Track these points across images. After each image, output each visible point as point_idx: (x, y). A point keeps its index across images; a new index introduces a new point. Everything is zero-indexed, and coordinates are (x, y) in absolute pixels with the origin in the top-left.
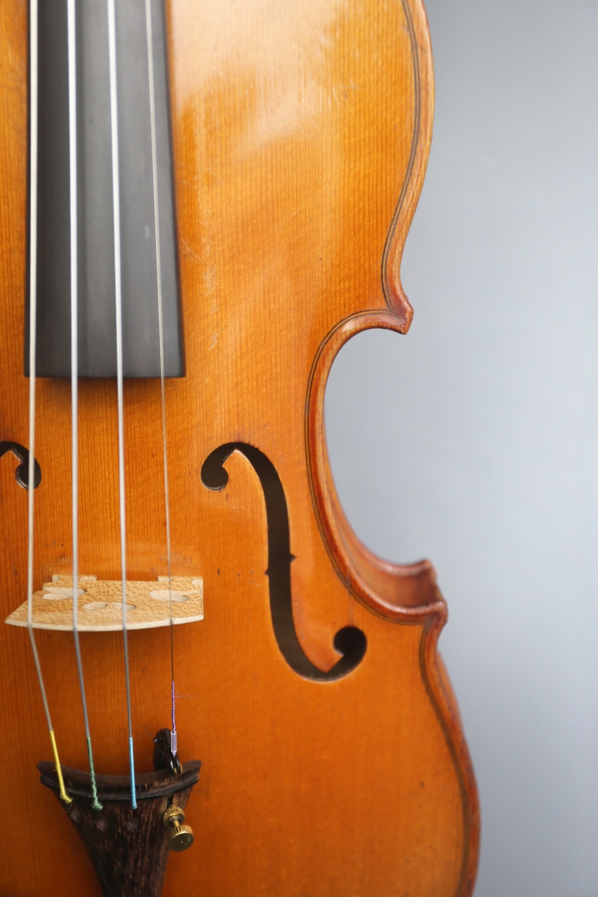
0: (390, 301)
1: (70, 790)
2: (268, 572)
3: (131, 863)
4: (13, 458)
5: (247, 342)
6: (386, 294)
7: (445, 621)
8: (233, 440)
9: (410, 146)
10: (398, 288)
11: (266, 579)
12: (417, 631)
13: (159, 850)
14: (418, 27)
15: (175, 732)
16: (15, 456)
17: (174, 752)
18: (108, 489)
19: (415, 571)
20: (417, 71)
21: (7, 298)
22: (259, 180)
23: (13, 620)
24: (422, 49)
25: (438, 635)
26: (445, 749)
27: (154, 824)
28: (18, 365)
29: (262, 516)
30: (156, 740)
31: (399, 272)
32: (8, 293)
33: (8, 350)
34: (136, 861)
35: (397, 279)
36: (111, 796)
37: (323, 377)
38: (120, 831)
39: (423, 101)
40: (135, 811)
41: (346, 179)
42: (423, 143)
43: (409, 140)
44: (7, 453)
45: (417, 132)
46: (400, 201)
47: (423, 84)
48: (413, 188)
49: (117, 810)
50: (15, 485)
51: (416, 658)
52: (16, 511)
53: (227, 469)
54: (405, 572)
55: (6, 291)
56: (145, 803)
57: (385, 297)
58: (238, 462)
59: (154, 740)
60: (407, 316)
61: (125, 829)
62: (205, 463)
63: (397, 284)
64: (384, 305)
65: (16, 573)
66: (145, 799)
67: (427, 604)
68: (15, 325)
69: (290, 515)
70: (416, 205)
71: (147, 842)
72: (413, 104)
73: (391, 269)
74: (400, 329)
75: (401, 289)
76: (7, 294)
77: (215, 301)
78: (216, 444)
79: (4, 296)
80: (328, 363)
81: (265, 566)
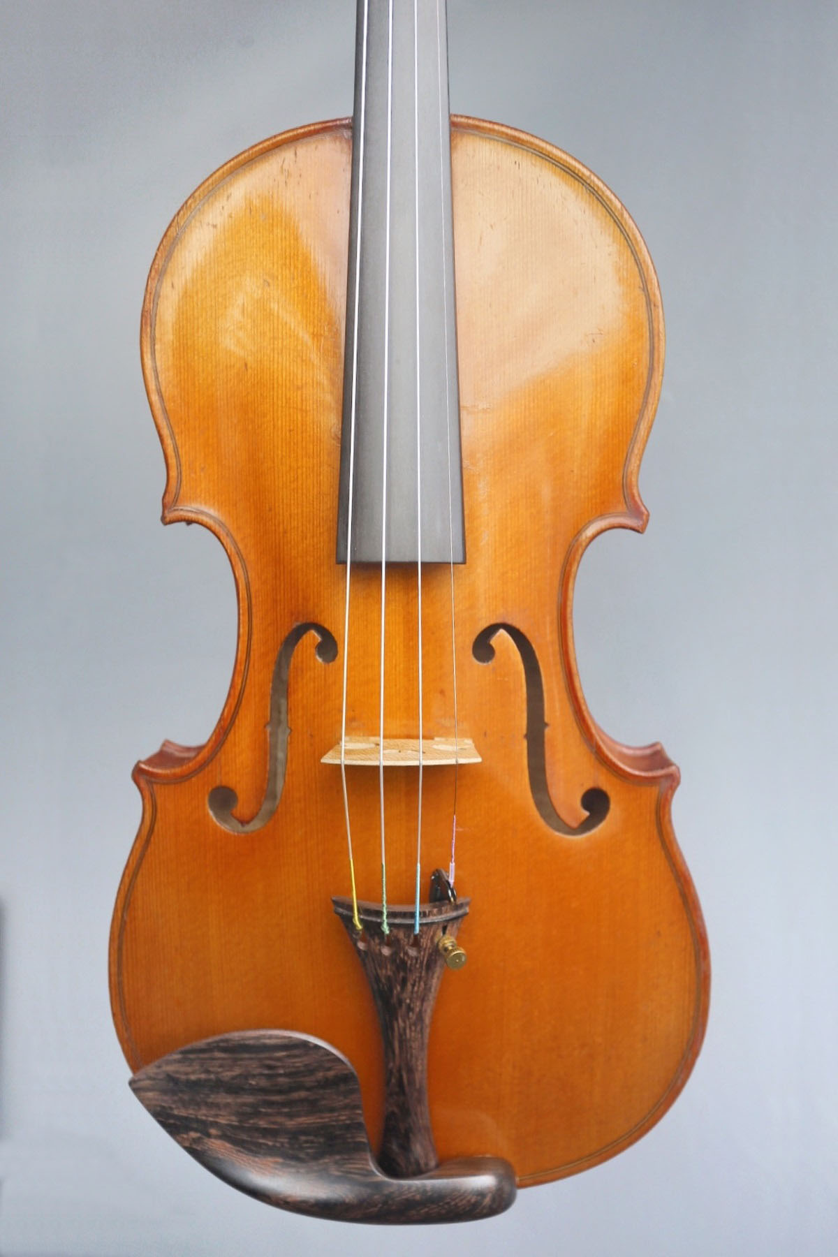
0: (630, 506)
1: (362, 917)
2: (526, 736)
3: (409, 987)
4: (314, 636)
5: (511, 540)
6: (627, 500)
7: (678, 783)
8: (499, 621)
9: (645, 380)
10: (636, 495)
11: (525, 743)
12: (655, 791)
13: (432, 978)
14: (651, 289)
15: (454, 864)
16: (316, 634)
17: (452, 881)
18: (394, 662)
19: (648, 752)
20: (651, 321)
21: (315, 503)
22: (523, 407)
23: (328, 759)
24: (655, 305)
25: (672, 795)
26: (679, 901)
27: (431, 951)
28: (322, 558)
29: (522, 686)
30: (433, 877)
31: (637, 481)
32: (317, 499)
33: (313, 546)
34: (413, 986)
35: (635, 488)
36: (397, 921)
37: (574, 569)
38: (402, 955)
39: (656, 345)
40: (416, 936)
41: (594, 407)
42: (657, 378)
43: (645, 375)
44: (308, 633)
45: (651, 369)
46: (638, 424)
47: (656, 332)
48: (649, 414)
49: (401, 935)
50: (315, 659)
51: (653, 816)
52: (314, 682)
53: (494, 646)
54: (639, 753)
55: (315, 497)
56: (425, 928)
57: (626, 502)
58: (502, 639)
59: (431, 877)
60: (644, 517)
61: (406, 953)
62: (476, 640)
63: (635, 491)
64: (625, 510)
65: (311, 736)
66: (426, 924)
67: (662, 768)
68: (321, 524)
69: (545, 688)
70: (650, 427)
71: (424, 968)
72: (648, 347)
73: (631, 479)
74: (638, 529)
75: (639, 495)
76: (315, 500)
77: (486, 504)
78: (484, 624)
79: (313, 501)
80: (578, 557)
81: (525, 732)
